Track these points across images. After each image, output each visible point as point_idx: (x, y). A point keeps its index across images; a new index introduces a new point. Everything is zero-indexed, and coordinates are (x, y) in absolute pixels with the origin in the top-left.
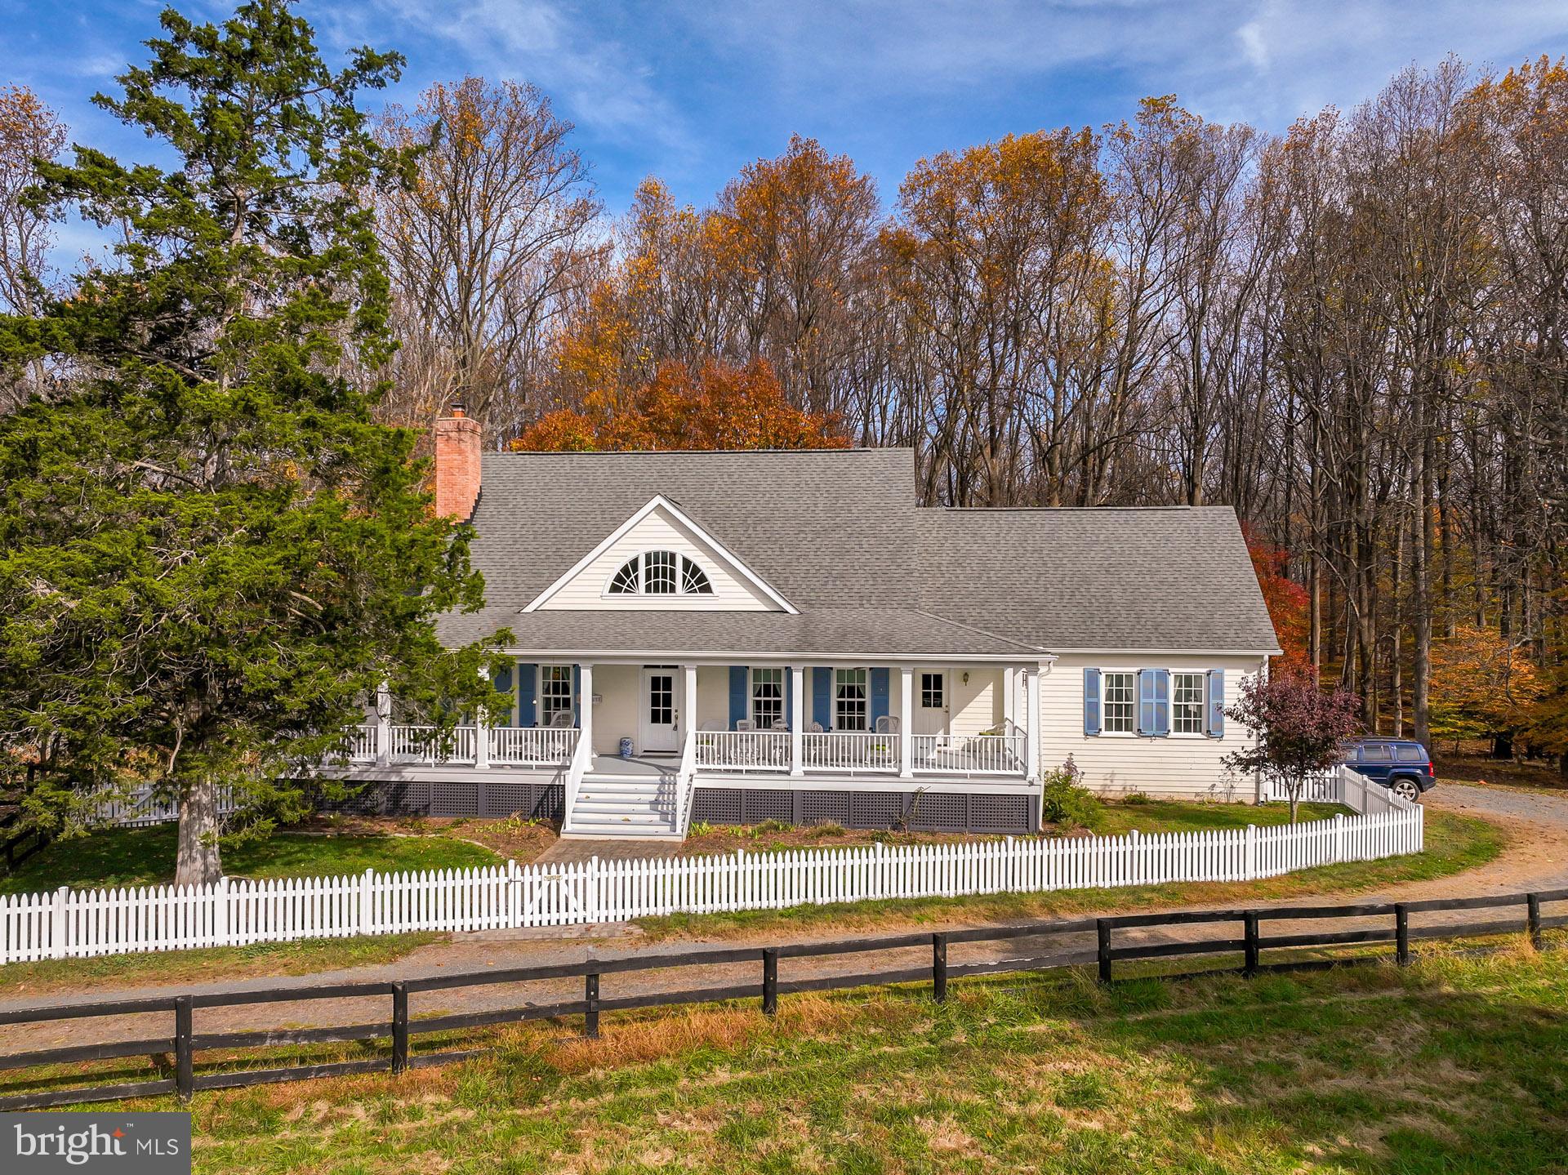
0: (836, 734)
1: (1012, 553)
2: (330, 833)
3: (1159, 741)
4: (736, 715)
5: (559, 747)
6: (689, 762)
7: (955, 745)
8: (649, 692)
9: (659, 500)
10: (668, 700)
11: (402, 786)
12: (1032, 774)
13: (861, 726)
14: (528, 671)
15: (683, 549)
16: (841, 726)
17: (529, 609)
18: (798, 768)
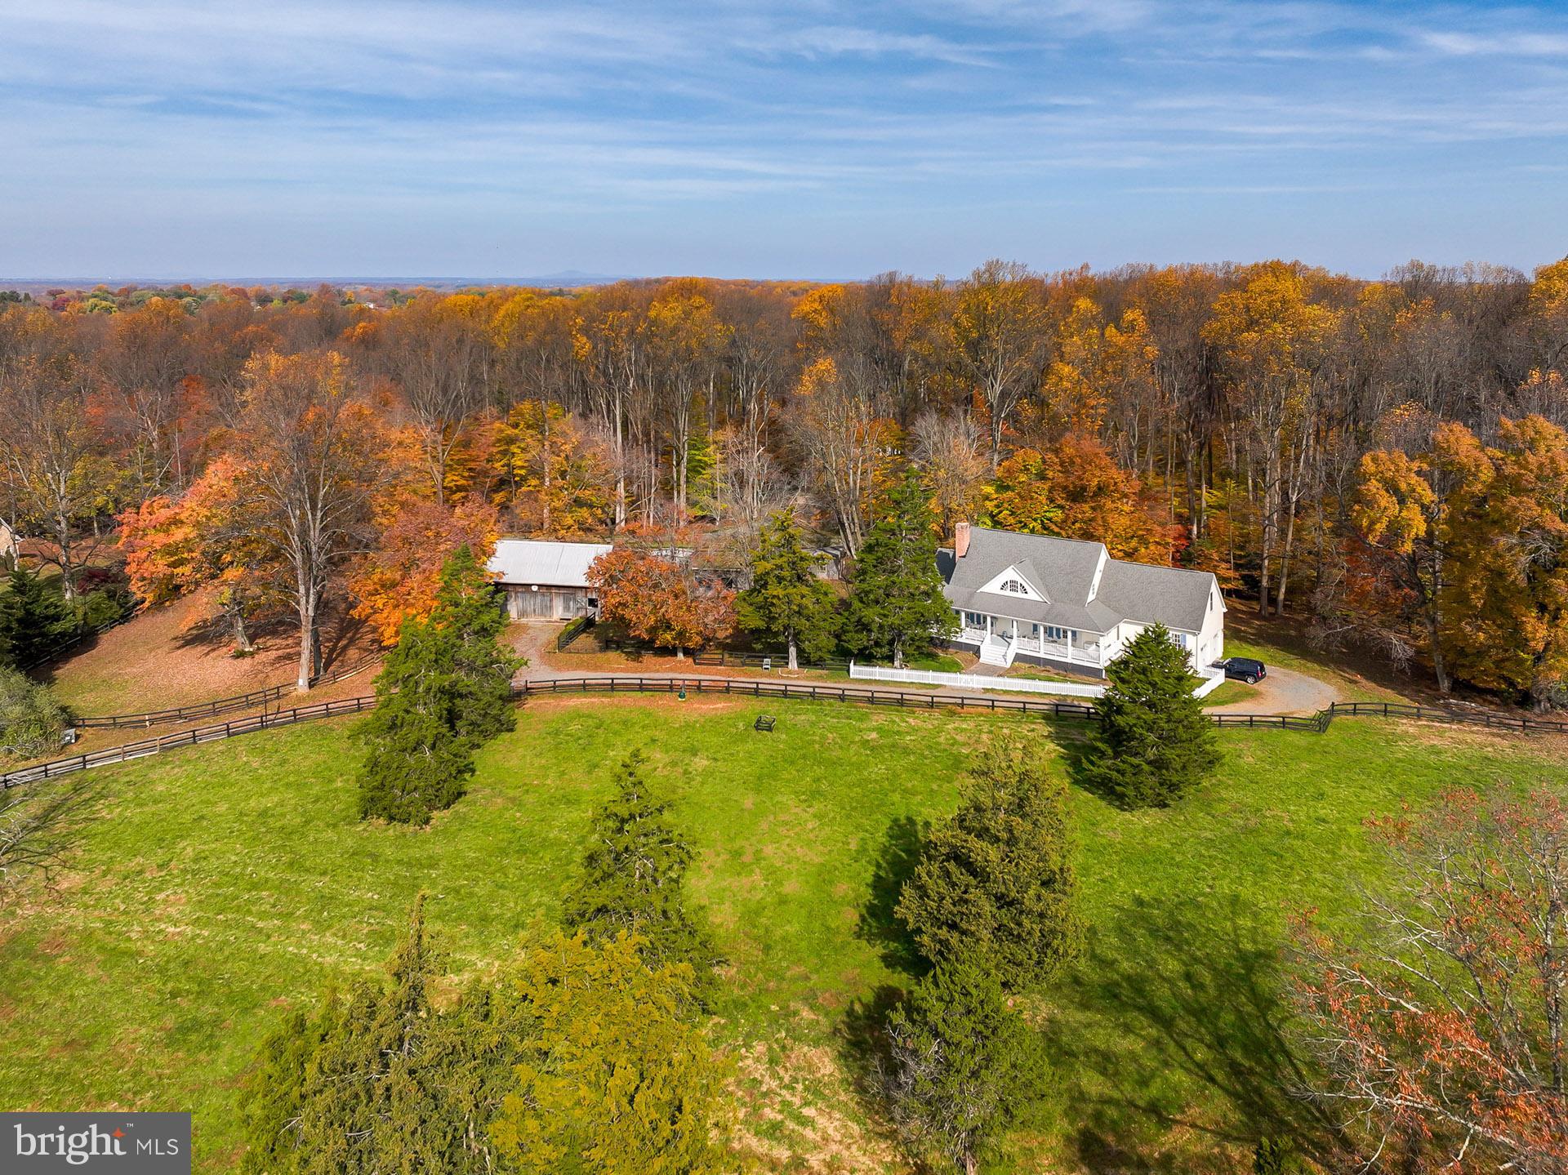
4: (1029, 633)
9: (1013, 566)
15: (1020, 581)
17: (979, 590)
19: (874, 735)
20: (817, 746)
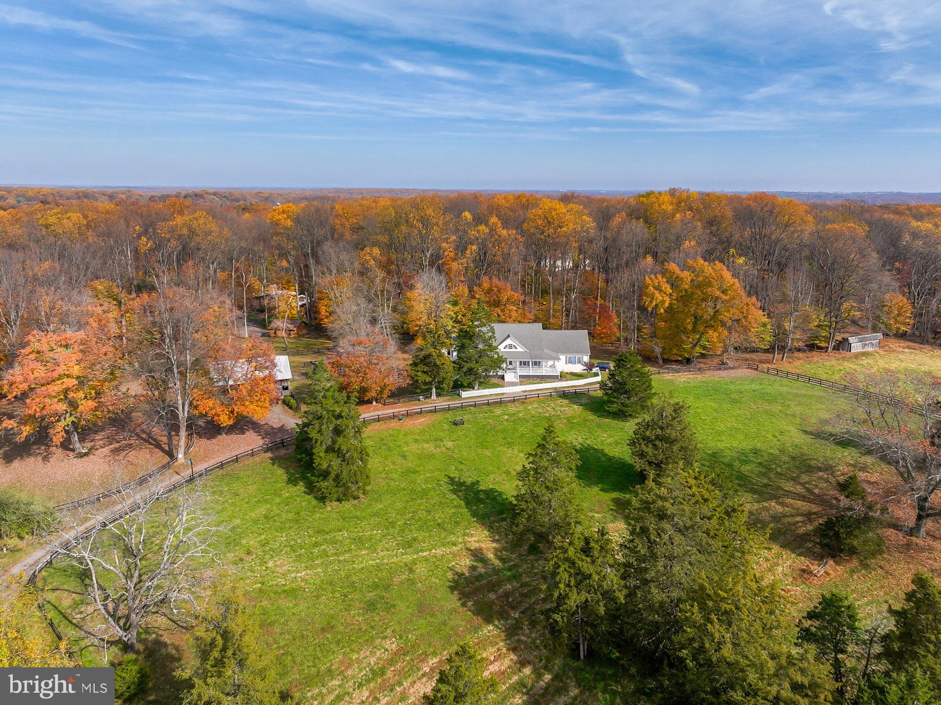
0: (535, 367)
12: (558, 372)
15: (513, 344)
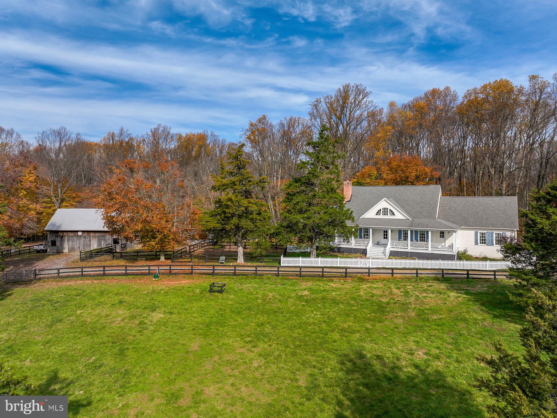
0: (419, 242)
1: (462, 207)
2: (329, 254)
3: (491, 246)
4: (400, 238)
5: (366, 242)
6: (389, 246)
7: (447, 245)
8: (383, 233)
9: (385, 199)
10: (387, 235)
11: (340, 248)
12: (454, 251)
13: (424, 241)
14: (361, 229)
15: (390, 207)
16: (420, 241)
17: (361, 218)
18: (409, 248)
19: (306, 293)
20: (259, 301)
